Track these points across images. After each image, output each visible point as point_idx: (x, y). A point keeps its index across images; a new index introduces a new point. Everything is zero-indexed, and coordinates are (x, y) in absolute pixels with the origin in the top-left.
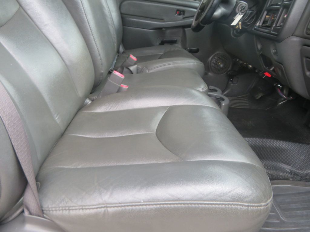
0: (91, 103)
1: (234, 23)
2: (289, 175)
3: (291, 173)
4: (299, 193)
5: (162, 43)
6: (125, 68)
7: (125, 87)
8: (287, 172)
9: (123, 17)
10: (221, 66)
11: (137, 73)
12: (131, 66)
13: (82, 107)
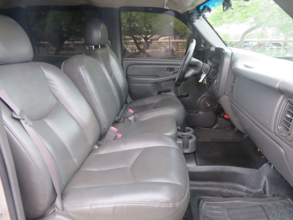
0: (98, 149)
1: (201, 81)
2: (244, 194)
3: (246, 191)
4: (248, 207)
5: (159, 93)
6: (126, 119)
7: (120, 136)
8: (243, 191)
9: (127, 77)
10: (209, 105)
11: (135, 121)
12: (130, 116)
13: (92, 151)
